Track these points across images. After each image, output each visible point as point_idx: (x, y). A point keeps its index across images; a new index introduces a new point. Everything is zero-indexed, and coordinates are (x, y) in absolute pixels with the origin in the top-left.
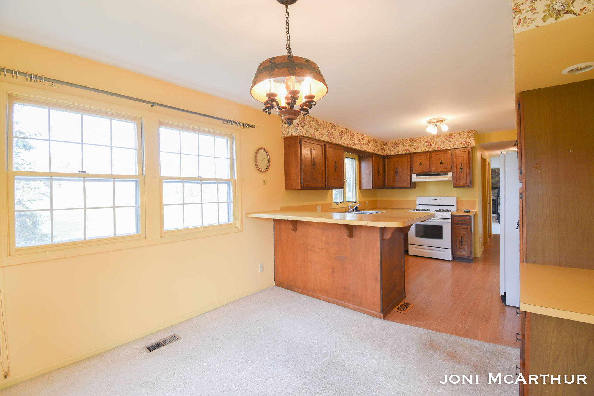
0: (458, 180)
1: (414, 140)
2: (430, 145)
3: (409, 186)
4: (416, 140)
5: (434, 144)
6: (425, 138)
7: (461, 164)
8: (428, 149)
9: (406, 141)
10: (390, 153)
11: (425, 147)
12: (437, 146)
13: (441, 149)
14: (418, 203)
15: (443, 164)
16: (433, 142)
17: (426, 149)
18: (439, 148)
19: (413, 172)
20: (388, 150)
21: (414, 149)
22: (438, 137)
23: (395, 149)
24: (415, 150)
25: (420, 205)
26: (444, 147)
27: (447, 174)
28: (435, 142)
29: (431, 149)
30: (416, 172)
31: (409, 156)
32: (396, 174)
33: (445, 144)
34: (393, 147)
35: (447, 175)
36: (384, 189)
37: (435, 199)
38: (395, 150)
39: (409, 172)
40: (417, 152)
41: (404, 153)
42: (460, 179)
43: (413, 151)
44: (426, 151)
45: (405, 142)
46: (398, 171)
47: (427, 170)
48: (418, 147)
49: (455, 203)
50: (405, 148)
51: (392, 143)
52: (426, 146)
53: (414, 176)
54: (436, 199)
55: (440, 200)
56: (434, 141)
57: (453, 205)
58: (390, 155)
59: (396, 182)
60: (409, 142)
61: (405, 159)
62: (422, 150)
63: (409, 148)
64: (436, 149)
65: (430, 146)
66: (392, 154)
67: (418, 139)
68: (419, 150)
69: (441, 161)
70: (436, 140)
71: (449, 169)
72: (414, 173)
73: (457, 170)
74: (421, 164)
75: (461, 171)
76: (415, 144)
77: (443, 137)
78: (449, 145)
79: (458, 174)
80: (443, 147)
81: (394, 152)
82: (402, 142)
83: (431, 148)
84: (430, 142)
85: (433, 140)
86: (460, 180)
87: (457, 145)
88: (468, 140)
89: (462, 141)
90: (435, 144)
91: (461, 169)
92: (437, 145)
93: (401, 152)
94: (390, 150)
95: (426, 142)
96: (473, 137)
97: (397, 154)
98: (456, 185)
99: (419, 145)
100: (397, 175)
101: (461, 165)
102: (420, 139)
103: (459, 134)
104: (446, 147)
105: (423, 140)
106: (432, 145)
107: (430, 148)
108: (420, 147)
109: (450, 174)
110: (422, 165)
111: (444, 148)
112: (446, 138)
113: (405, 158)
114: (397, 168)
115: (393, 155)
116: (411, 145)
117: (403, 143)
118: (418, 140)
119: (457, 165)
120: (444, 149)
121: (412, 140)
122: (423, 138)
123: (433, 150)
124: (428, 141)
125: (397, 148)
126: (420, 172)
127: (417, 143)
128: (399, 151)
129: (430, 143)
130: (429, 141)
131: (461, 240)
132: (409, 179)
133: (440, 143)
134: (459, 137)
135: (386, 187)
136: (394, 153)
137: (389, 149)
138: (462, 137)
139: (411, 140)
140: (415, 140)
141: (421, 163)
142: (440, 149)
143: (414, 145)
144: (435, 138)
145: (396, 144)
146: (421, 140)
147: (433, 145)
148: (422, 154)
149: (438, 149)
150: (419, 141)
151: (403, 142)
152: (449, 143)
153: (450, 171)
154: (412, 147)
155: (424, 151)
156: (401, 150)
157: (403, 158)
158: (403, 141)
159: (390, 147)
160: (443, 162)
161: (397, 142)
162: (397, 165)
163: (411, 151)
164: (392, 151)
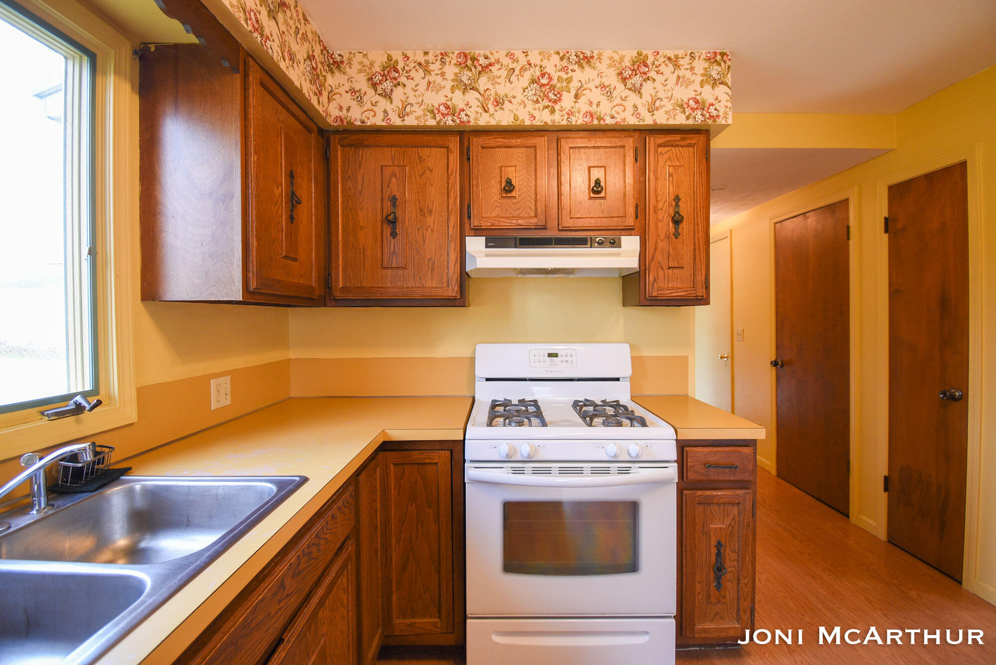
0: (661, 273)
1: (482, 61)
2: (551, 96)
3: (452, 291)
4: (491, 65)
5: (573, 92)
6: (532, 62)
7: (677, 199)
8: (544, 118)
9: (443, 63)
10: (359, 117)
11: (530, 106)
12: (583, 105)
13: (602, 122)
14: (481, 371)
15: (602, 195)
16: (564, 84)
17: (536, 113)
18: (592, 116)
19: (475, 222)
20: (346, 100)
21: (480, 110)
22: (588, 62)
23: (387, 96)
24: (486, 111)
25: (487, 380)
26: (614, 113)
27: (620, 240)
28: (575, 85)
29: (559, 119)
30: (485, 224)
31: (454, 143)
32: (388, 230)
33: (618, 101)
34: (374, 86)
35: (620, 246)
36: (325, 305)
37: (550, 355)
38: (383, 103)
39: (454, 220)
40: (493, 123)
41: (432, 122)
42: (670, 268)
43: (476, 119)
44: (537, 123)
45: (435, 67)
46: (399, 214)
47: (535, 220)
48: (499, 103)
49: (624, 369)
50: (435, 99)
51: (372, 64)
52: (537, 102)
53: (475, 245)
54: (556, 355)
55: (569, 359)
56: (569, 80)
57: (618, 379)
58: (358, 123)
59: (389, 271)
60: (457, 70)
61: (434, 158)
62: (516, 118)
63: (458, 99)
64: (578, 120)
65: (555, 102)
66: (369, 124)
67: (498, 61)
68: (503, 118)
69: (598, 182)
70: (579, 76)
71: (630, 221)
72: (477, 232)
73: (657, 225)
74: (509, 187)
75: (676, 230)
76: (483, 83)
77: (610, 66)
78: (635, 107)
79: (659, 243)
80: (608, 112)
81: (379, 110)
82: (420, 64)
83: (557, 112)
84: (555, 81)
85: (565, 76)
86: (670, 271)
87: (667, 113)
88: (708, 94)
89: (684, 94)
90: (577, 96)
91: (677, 221)
92: (583, 100)
93: (417, 118)
94: (360, 100)
95: (533, 81)
96: (726, 84)
97: (397, 122)
98: (655, 294)
99: (502, 89)
100: (394, 234)
101: (677, 205)
102: (506, 61)
103: (674, 61)
104: (623, 115)
105: (523, 69)
106: (560, 100)
107: (553, 111)
108: (506, 102)
109: (631, 244)
110: (513, 194)
111: (613, 117)
112: (620, 74)
113: (434, 150)
114: (394, 200)
115: (377, 131)
116: (466, 88)
117: (427, 72)
118: (497, 66)
119: (660, 205)
120: (613, 122)
121: (469, 62)
122: (523, 61)
123: (565, 123)
124: (543, 75)
125: (398, 93)
126: (505, 223)
127: (494, 80)
128: (408, 109)
129: (553, 88)
130: (550, 79)
131: (713, 559)
132: (453, 256)
133: (596, 95)
134: (675, 75)
135: (338, 294)
136: (380, 115)
137: (353, 91)
138: (684, 77)
139: (467, 60)
140: (487, 62)
141: (509, 182)
142: (596, 122)
143: (482, 89)
144: (576, 67)
145: (390, 69)
146: (511, 66)
147: (567, 100)
148: (513, 142)
149: (588, 119)
150: (504, 73)
151: (425, 67)
152: (633, 98)
153: (629, 231)
154: (472, 96)
155: (528, 123)
156: (416, 107)
157: (426, 151)
158: (427, 62)
159: (362, 84)
160: (602, 184)
161: (397, 62)
162: (394, 180)
163: (465, 119)
164: (368, 106)
